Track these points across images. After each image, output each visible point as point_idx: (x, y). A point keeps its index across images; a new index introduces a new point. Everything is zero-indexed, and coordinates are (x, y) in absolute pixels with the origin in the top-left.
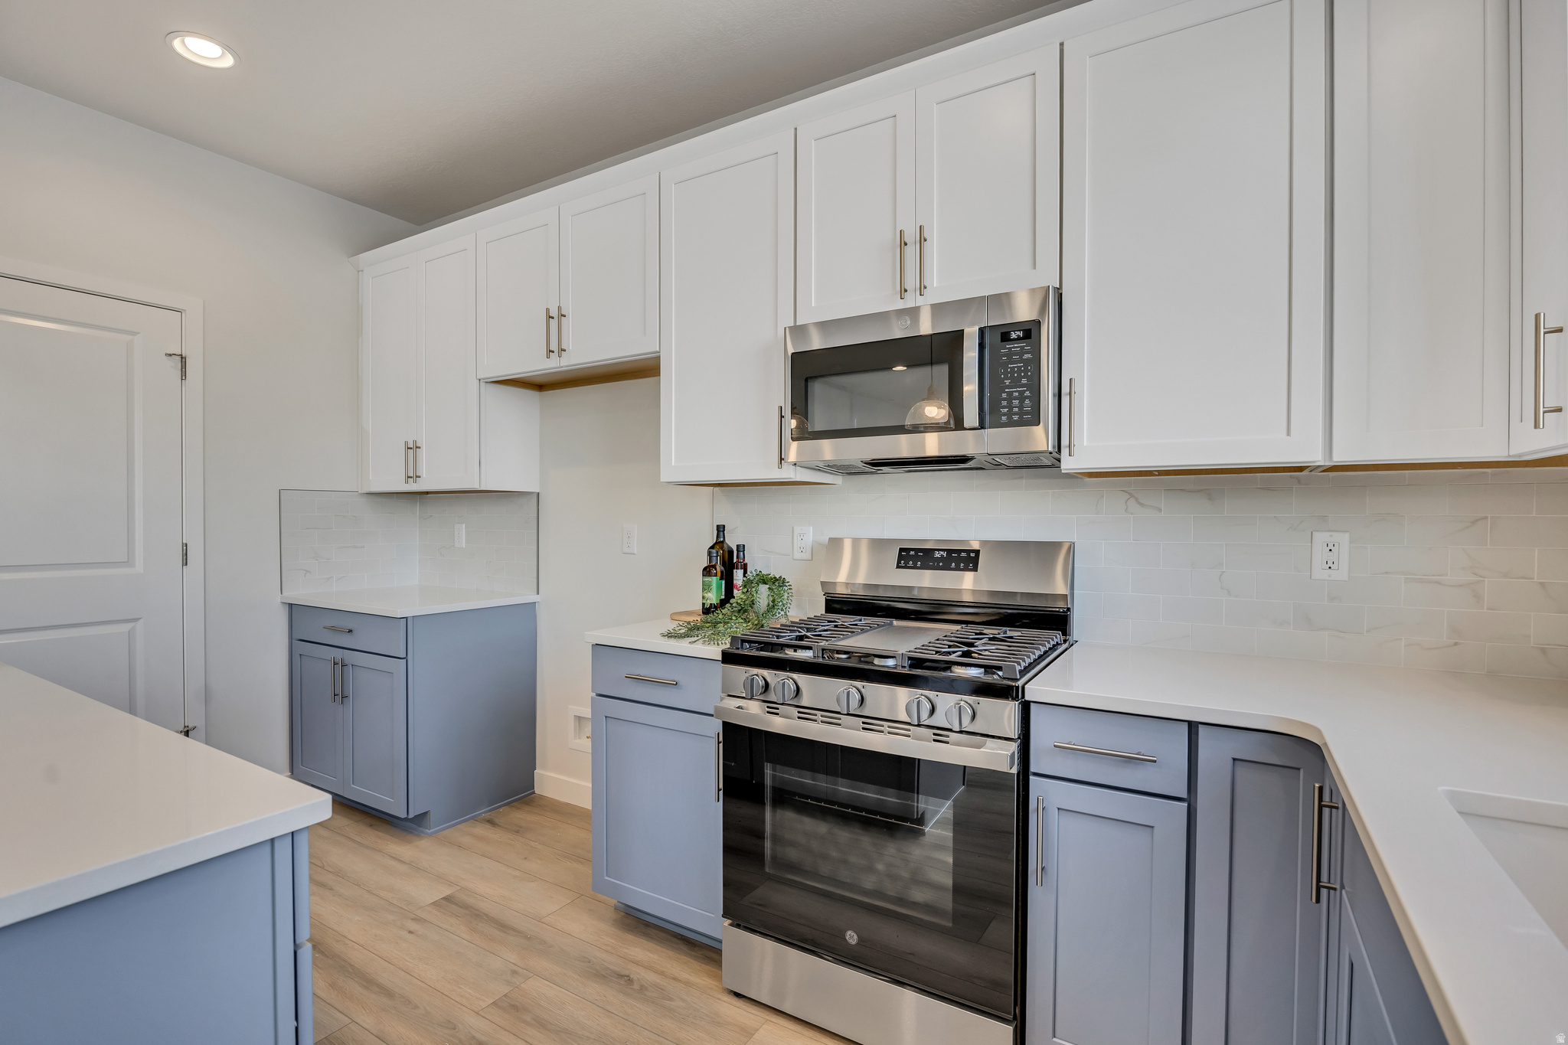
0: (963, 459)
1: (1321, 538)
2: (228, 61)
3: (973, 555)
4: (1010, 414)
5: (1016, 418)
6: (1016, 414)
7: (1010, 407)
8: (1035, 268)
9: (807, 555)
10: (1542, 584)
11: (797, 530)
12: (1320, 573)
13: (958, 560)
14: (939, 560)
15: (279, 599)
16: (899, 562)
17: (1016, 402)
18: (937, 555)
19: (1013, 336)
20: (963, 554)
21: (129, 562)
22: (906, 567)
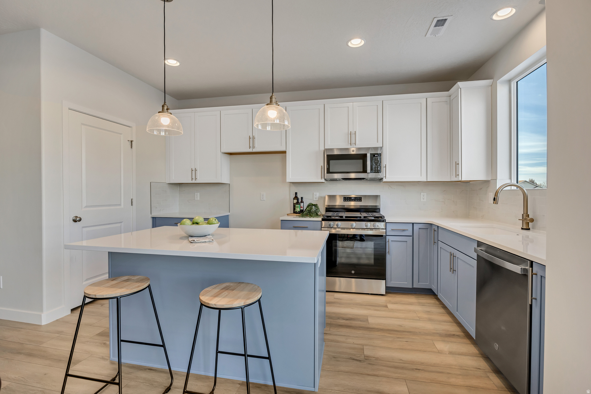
0: (363, 179)
1: (422, 194)
2: (178, 64)
3: (360, 198)
4: (375, 171)
5: (376, 171)
6: (376, 170)
7: (375, 169)
8: (378, 142)
9: (317, 199)
10: (453, 201)
11: (314, 193)
12: (422, 200)
13: (357, 199)
14: (353, 199)
15: (150, 216)
16: (344, 200)
17: (376, 168)
18: (352, 198)
19: (376, 156)
20: (358, 198)
21: (120, 205)
22: (346, 201)
